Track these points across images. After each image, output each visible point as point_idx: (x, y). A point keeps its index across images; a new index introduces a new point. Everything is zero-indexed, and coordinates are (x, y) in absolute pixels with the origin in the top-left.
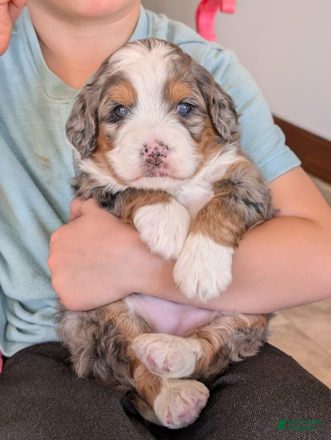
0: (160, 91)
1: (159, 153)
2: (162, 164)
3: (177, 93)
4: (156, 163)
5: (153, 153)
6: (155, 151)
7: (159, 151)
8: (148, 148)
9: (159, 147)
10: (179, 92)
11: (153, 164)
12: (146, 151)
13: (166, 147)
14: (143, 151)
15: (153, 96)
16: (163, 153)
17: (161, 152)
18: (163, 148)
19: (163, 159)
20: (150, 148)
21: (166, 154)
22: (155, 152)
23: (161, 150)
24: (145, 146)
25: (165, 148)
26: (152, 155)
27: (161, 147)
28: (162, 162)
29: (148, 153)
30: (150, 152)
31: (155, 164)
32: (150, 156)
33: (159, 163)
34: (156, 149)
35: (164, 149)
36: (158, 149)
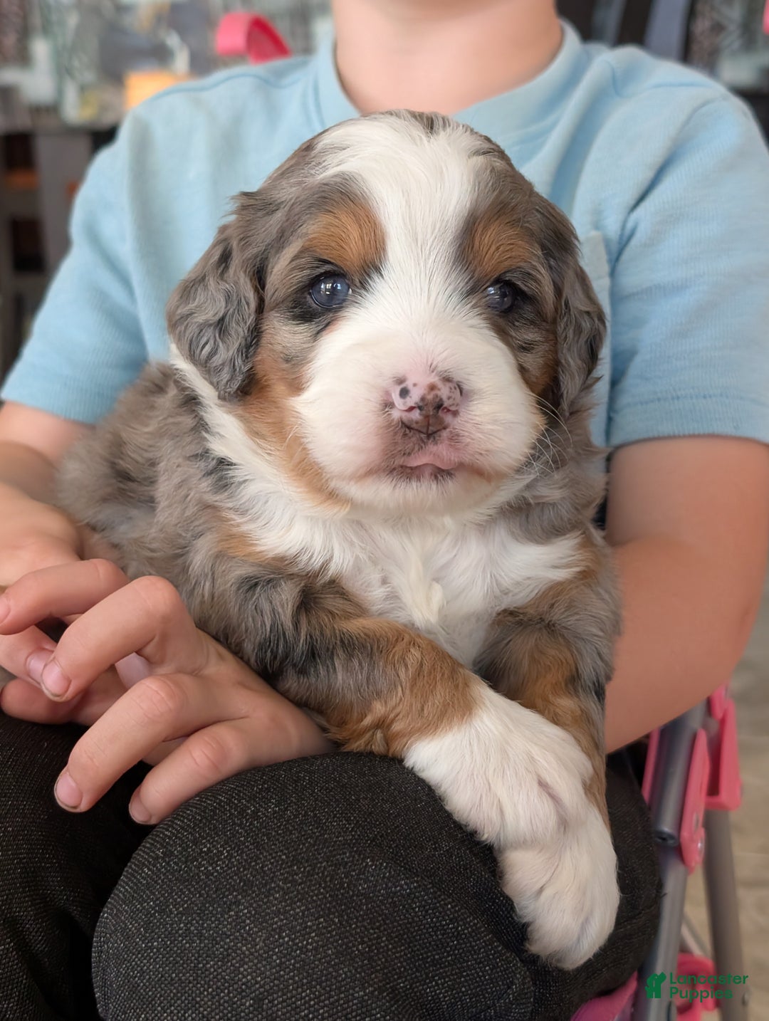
0: (449, 236)
1: (441, 400)
2: (445, 434)
3: (494, 248)
4: (428, 428)
5: (423, 399)
6: (429, 393)
7: (439, 393)
8: (409, 384)
9: (440, 384)
10: (498, 248)
11: (417, 432)
12: (404, 393)
13: (459, 386)
14: (393, 395)
15: (430, 248)
16: (451, 402)
17: (444, 398)
18: (451, 388)
19: (448, 418)
20: (415, 385)
21: (457, 405)
22: (430, 397)
23: (444, 392)
24: (400, 381)
25: (455, 388)
26: (421, 404)
27: (445, 385)
28: (445, 428)
29: (408, 399)
30: (414, 398)
31: (424, 430)
32: (411, 409)
33: (438, 431)
34: (432, 387)
35: (453, 390)
36: (439, 390)
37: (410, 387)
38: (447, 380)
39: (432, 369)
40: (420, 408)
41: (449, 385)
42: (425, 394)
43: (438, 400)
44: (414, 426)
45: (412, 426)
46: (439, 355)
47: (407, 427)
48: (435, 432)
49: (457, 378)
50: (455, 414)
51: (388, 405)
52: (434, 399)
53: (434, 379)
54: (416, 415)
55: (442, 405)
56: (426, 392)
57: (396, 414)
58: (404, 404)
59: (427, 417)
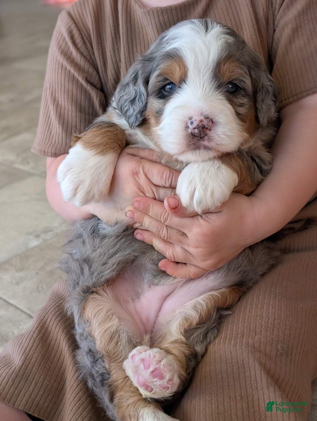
37: (194, 121)
38: (207, 118)
39: (202, 114)
40: (197, 128)
41: (207, 120)
42: (198, 124)
43: (203, 125)
44: (196, 135)
45: (195, 135)
46: (204, 109)
47: (193, 135)
48: (203, 137)
49: (211, 117)
50: (210, 130)
51: (187, 127)
52: (201, 125)
53: (202, 118)
54: (196, 131)
55: (205, 127)
56: (199, 123)
57: (190, 131)
58: (192, 127)
59: (200, 131)
